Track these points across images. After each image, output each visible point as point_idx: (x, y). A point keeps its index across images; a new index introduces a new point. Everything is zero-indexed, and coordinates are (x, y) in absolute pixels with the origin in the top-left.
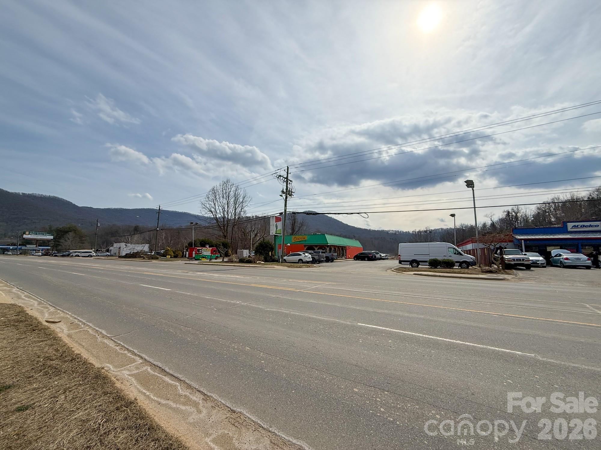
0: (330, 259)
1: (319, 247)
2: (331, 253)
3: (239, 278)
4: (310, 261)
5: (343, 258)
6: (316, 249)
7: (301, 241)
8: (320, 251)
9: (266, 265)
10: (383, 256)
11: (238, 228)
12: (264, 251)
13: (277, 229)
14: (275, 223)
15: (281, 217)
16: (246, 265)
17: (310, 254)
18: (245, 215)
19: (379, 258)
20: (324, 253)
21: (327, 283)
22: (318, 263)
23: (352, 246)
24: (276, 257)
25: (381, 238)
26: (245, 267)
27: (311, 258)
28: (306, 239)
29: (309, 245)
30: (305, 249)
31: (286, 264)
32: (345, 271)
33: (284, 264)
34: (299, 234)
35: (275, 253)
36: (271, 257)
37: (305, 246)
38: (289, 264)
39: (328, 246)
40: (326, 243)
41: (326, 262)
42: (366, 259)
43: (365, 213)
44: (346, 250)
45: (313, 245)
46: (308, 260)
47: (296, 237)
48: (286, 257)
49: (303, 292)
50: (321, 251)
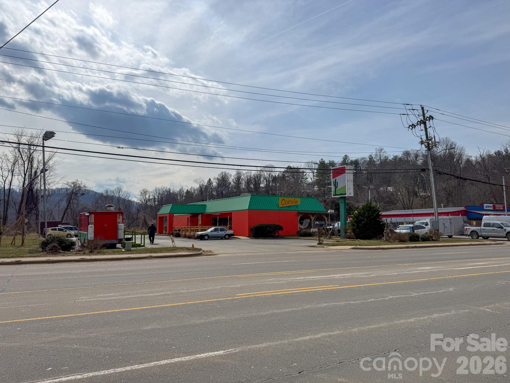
28: (299, 203)
37: (298, 214)
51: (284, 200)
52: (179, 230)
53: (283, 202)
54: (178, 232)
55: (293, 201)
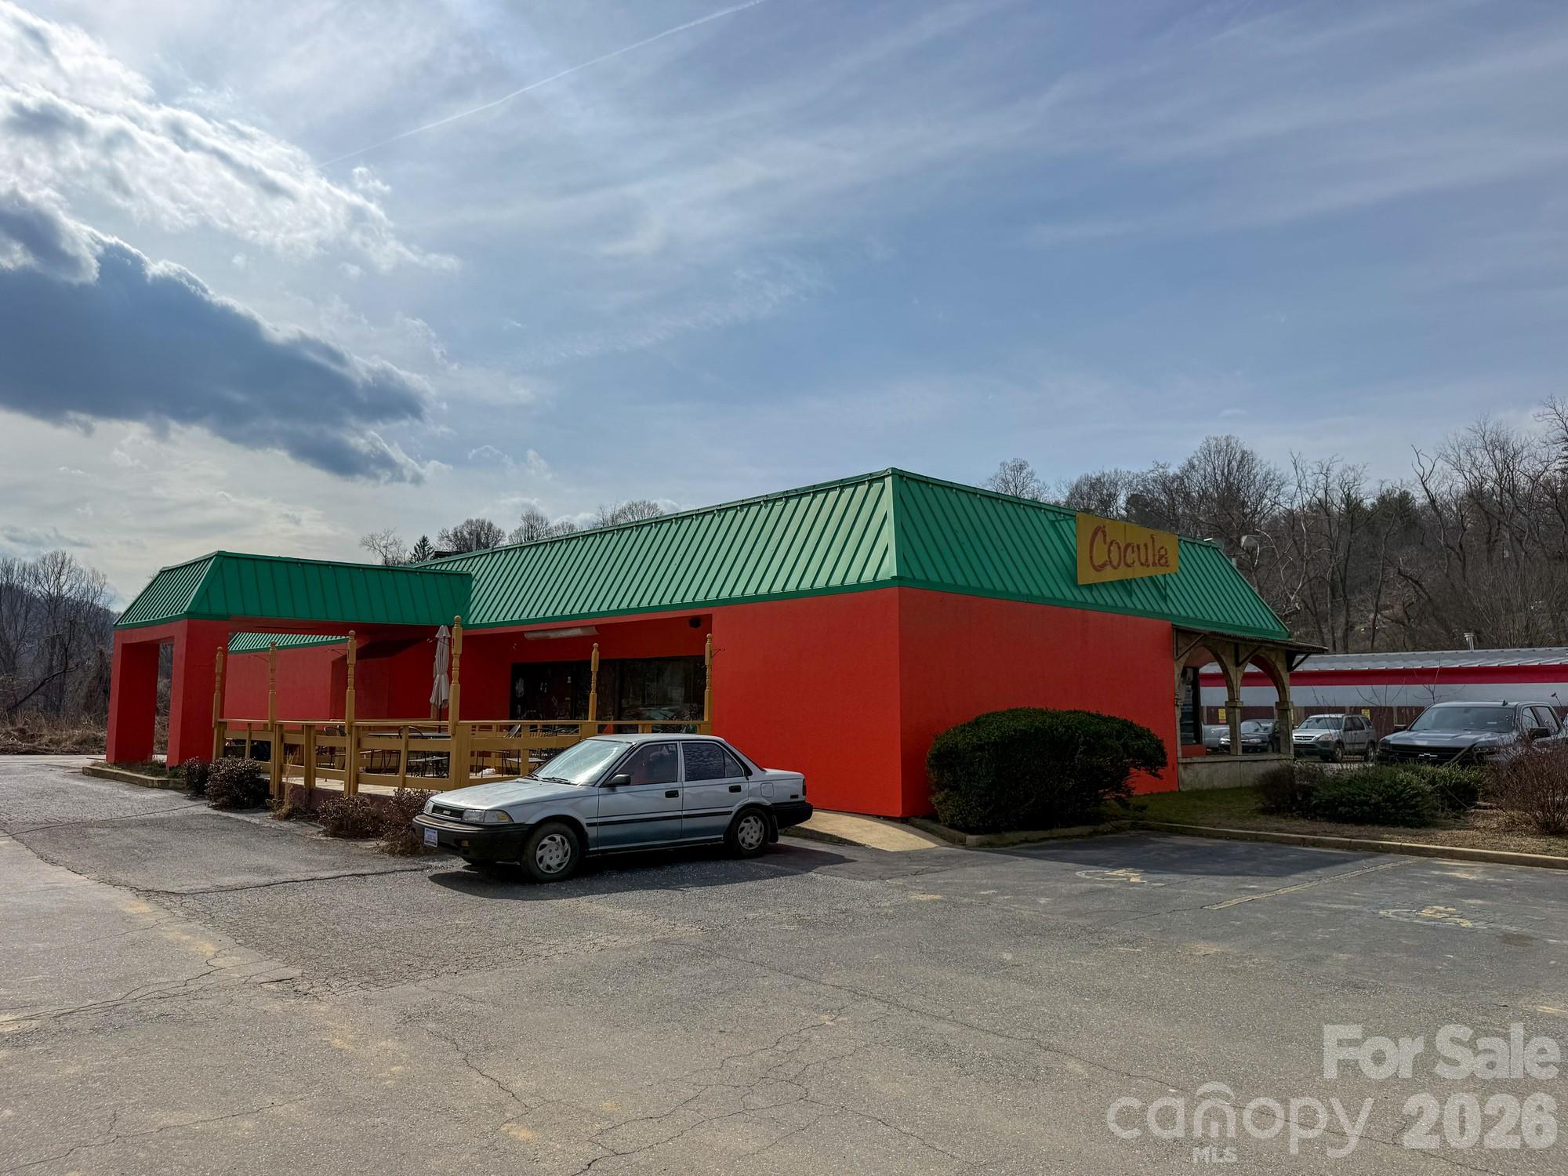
52: (261, 751)
54: (247, 762)
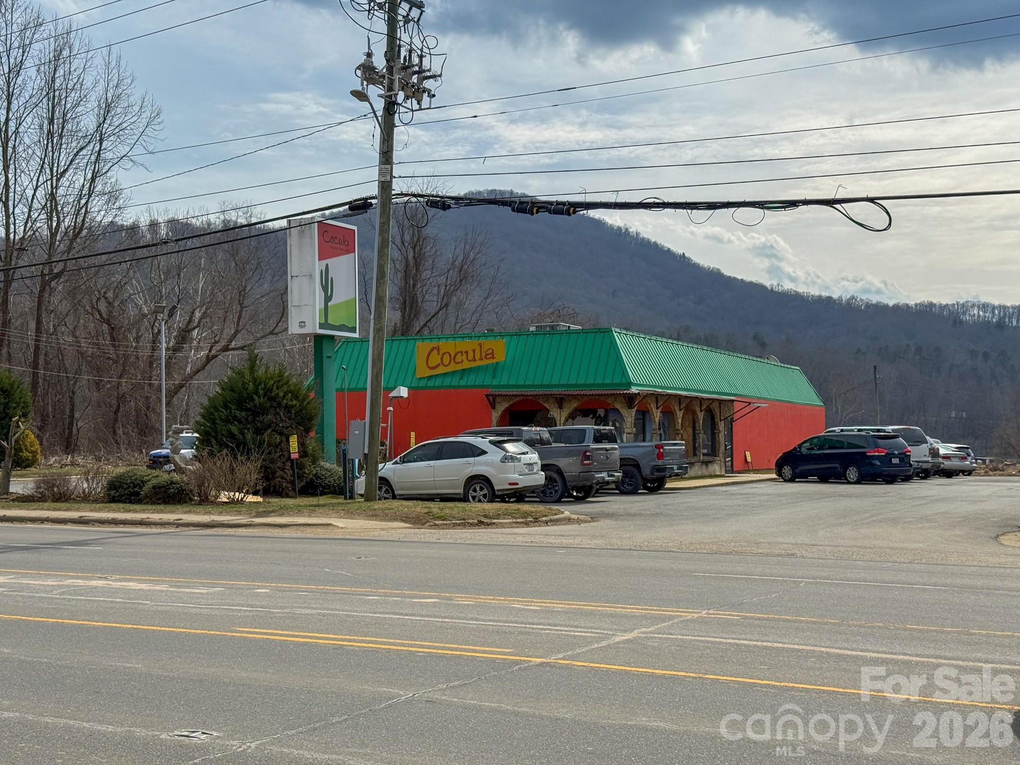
0: (646, 472)
1: (575, 404)
2: (644, 440)
3: (146, 594)
4: (533, 490)
5: (716, 468)
6: (559, 415)
7: (471, 369)
8: (584, 431)
9: (281, 515)
10: (946, 457)
11: (72, 293)
12: (258, 431)
13: (328, 299)
14: (319, 266)
15: (355, 228)
16: (155, 517)
17: (531, 443)
18: (114, 212)
19: (925, 466)
20: (611, 438)
21: (690, 616)
22: (578, 500)
23: (765, 400)
24: (327, 465)
25: (919, 349)
26: (154, 530)
27: (537, 468)
28: (500, 357)
29: (515, 391)
30: (495, 415)
31: (396, 504)
32: (758, 544)
33: (377, 505)
34: (447, 332)
35: (322, 441)
36: (301, 466)
37: (492, 400)
38: (420, 508)
39: (630, 400)
40: (617, 380)
41: (623, 493)
42: (852, 473)
43: (872, 200)
44: (732, 421)
45: (540, 391)
46: (525, 481)
47: (438, 349)
48: (389, 465)
49: (562, 667)
50: (590, 427)
51: (435, 351)
53: (435, 359)
55: (474, 351)
